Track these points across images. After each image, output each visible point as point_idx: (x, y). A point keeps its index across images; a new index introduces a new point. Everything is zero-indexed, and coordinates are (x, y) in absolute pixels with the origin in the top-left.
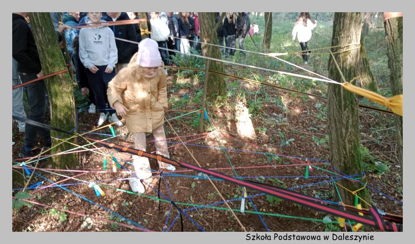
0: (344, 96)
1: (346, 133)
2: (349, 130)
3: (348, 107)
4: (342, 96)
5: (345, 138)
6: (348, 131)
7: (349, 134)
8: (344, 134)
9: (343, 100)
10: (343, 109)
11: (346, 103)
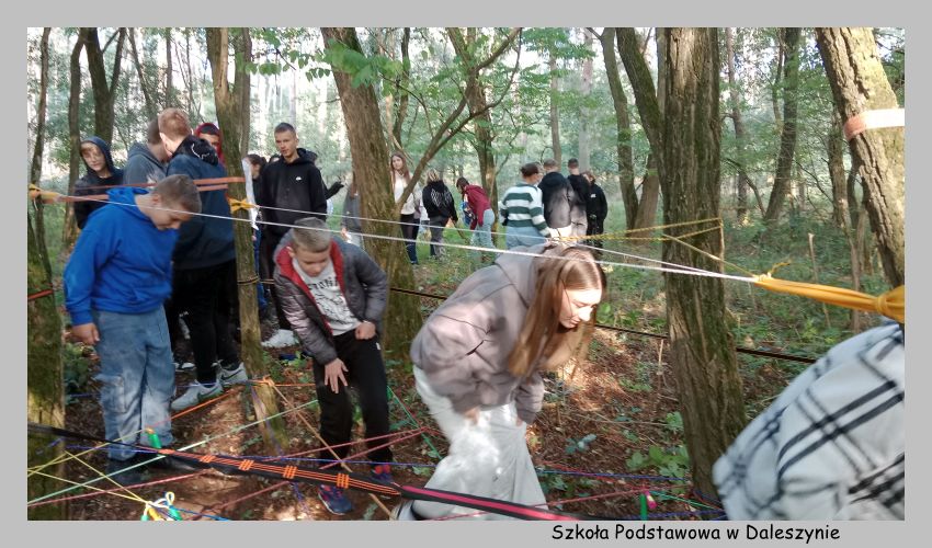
0: (705, 328)
1: (720, 409)
2: (726, 401)
3: (715, 351)
4: (701, 328)
5: (719, 420)
6: (723, 404)
7: (725, 410)
8: (715, 412)
9: (703, 337)
10: (706, 357)
11: (710, 343)
